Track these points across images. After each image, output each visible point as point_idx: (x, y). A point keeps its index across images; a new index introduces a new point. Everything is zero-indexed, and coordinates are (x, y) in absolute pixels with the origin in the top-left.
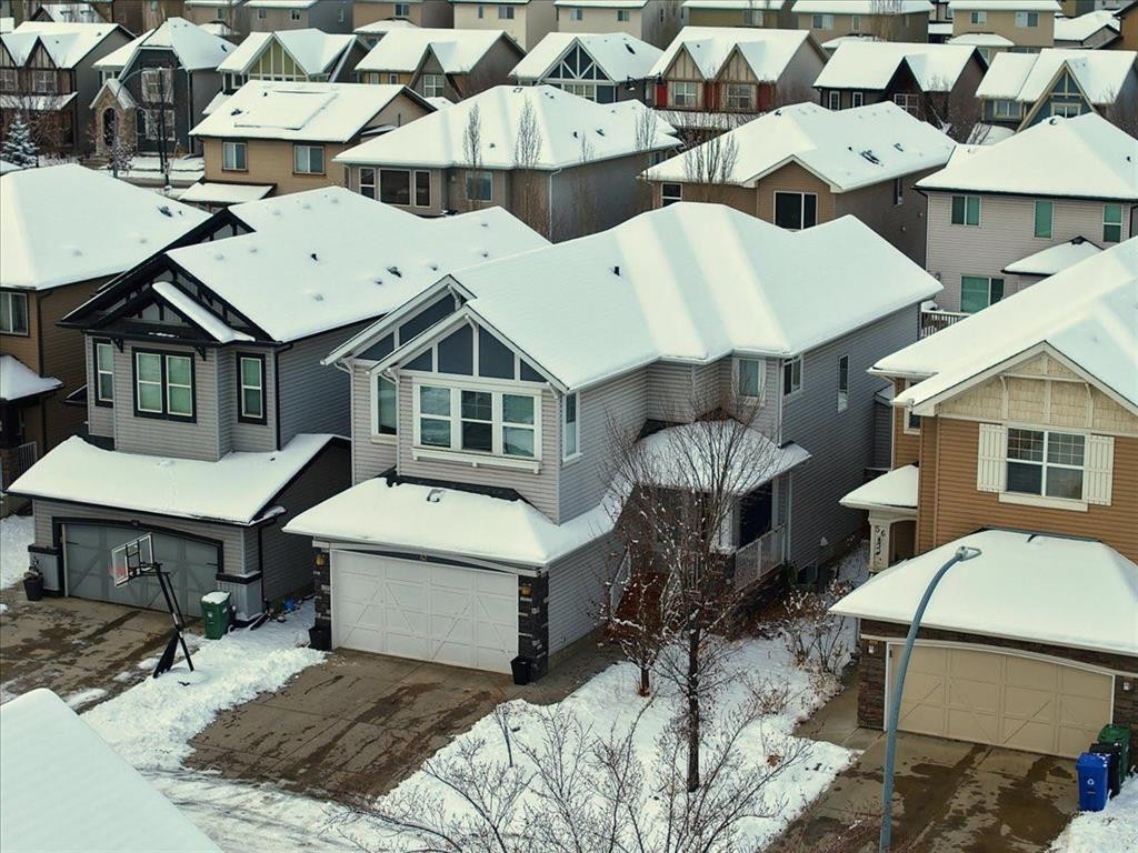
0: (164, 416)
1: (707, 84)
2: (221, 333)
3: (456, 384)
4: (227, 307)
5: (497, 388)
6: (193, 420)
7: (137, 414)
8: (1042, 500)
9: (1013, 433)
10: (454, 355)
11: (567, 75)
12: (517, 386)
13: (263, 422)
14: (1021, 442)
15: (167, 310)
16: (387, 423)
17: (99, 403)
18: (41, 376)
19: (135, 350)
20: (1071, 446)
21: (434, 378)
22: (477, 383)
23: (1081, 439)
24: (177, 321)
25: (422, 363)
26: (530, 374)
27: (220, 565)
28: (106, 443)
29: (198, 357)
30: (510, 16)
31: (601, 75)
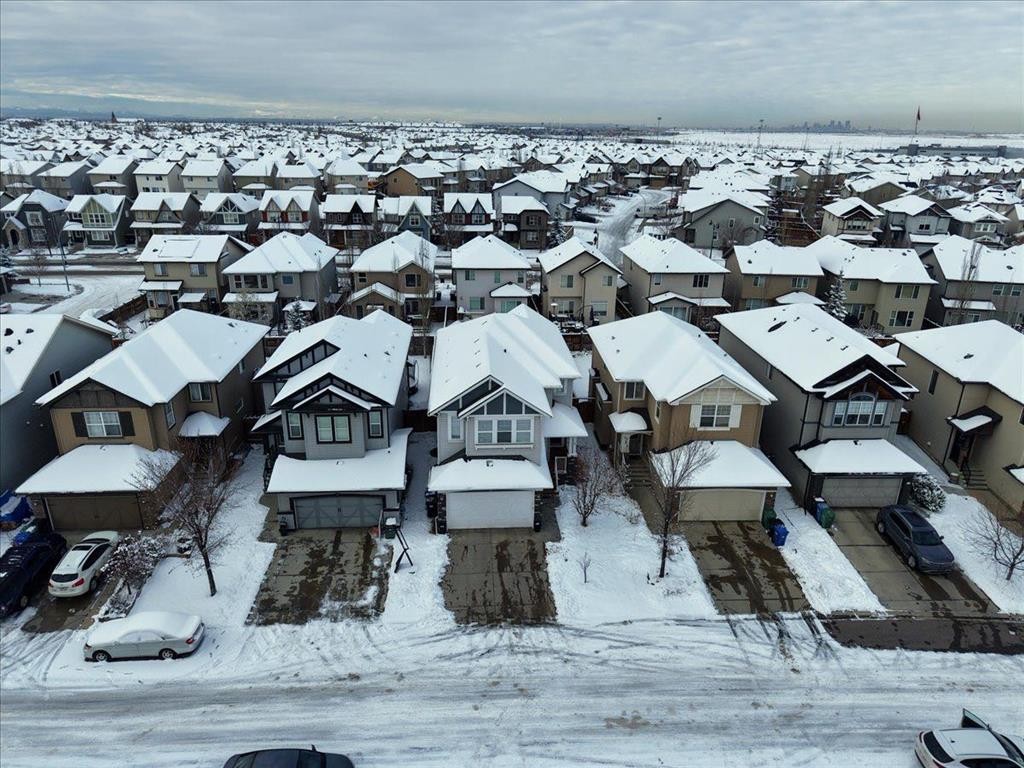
0: (334, 442)
1: (282, 213)
2: (367, 406)
3: (495, 418)
4: (361, 391)
5: (514, 418)
6: (350, 442)
7: (318, 442)
8: (714, 429)
9: (704, 407)
10: (494, 408)
11: (225, 211)
12: (524, 416)
13: (382, 437)
14: (707, 409)
15: (333, 397)
16: (455, 434)
17: (290, 439)
18: (221, 418)
19: (316, 416)
20: (726, 409)
21: (485, 417)
22: (505, 417)
23: (730, 407)
24: (340, 401)
25: (480, 411)
26: (530, 410)
27: (384, 505)
28: (301, 456)
29: (352, 415)
30: (161, 179)
31: (239, 210)
